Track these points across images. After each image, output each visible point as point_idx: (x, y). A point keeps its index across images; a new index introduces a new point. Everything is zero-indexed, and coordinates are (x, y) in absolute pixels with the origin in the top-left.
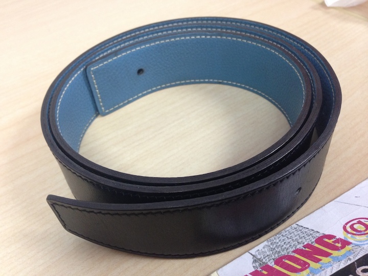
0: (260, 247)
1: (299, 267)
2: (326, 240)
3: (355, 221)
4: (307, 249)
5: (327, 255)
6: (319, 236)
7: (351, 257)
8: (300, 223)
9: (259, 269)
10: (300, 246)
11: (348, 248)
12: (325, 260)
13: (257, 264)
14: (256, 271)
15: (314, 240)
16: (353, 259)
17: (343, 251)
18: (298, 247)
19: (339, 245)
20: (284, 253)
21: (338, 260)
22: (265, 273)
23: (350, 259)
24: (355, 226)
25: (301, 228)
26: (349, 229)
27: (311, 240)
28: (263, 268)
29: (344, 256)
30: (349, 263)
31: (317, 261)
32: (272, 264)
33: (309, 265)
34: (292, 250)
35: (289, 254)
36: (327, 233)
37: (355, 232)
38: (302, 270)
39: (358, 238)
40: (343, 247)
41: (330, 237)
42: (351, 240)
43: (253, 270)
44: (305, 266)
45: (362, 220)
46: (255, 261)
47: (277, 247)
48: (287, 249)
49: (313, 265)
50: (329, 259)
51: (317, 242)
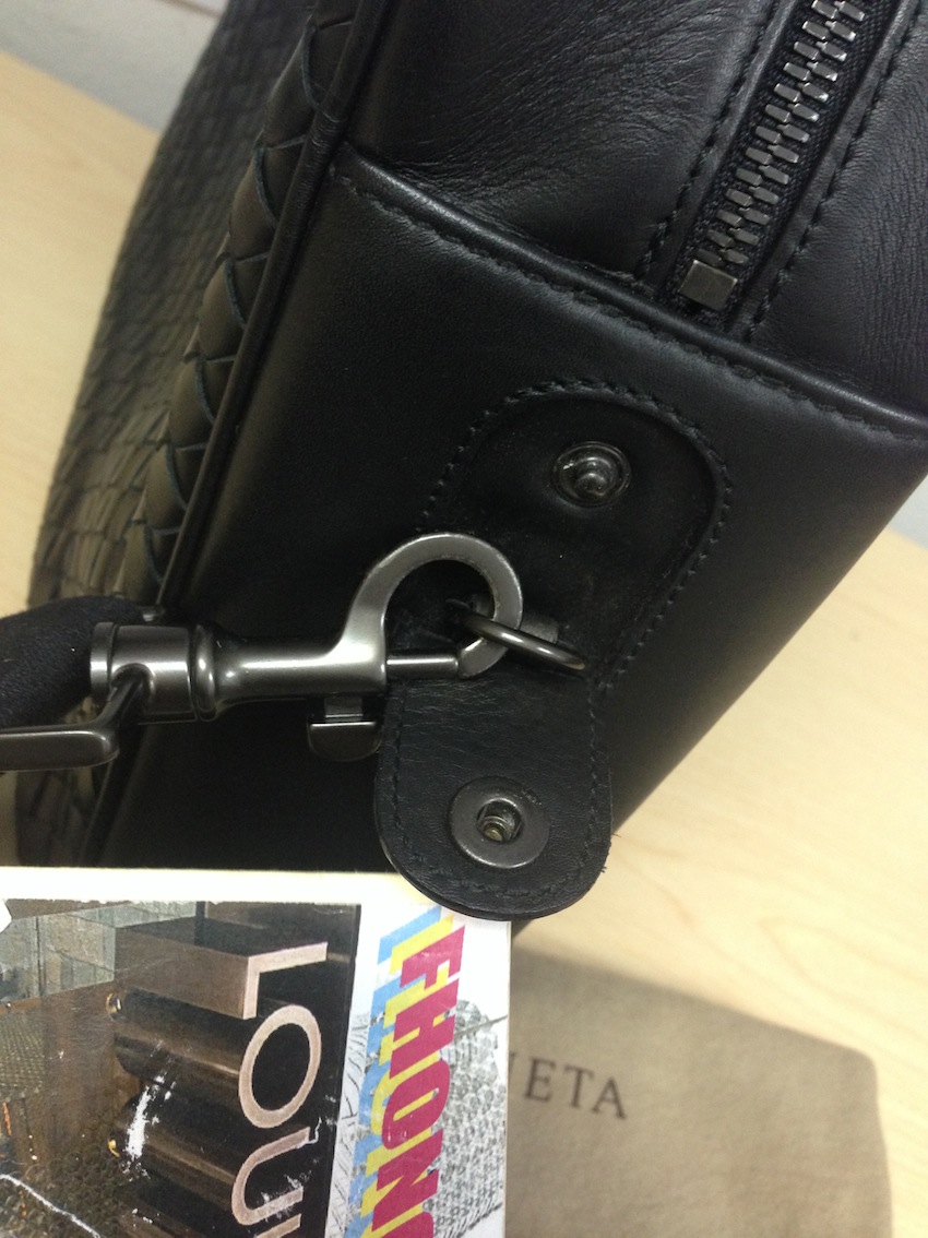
0: (501, 1058)
1: (398, 1115)
4: (424, 1175)
8: (499, 1219)
9: (453, 1012)
13: (467, 1017)
14: (453, 1001)
15: (434, 1213)
18: (443, 1155)
20: (450, 1109)
25: (483, 1208)
27: (440, 1205)
31: (384, 1175)
32: (446, 1053)
33: (390, 1145)
34: (448, 1133)
35: (441, 1118)
43: (461, 996)
46: (477, 1016)
47: (475, 1102)
48: (455, 1124)
49: (382, 1156)
50: (368, 1209)
51: (425, 1218)
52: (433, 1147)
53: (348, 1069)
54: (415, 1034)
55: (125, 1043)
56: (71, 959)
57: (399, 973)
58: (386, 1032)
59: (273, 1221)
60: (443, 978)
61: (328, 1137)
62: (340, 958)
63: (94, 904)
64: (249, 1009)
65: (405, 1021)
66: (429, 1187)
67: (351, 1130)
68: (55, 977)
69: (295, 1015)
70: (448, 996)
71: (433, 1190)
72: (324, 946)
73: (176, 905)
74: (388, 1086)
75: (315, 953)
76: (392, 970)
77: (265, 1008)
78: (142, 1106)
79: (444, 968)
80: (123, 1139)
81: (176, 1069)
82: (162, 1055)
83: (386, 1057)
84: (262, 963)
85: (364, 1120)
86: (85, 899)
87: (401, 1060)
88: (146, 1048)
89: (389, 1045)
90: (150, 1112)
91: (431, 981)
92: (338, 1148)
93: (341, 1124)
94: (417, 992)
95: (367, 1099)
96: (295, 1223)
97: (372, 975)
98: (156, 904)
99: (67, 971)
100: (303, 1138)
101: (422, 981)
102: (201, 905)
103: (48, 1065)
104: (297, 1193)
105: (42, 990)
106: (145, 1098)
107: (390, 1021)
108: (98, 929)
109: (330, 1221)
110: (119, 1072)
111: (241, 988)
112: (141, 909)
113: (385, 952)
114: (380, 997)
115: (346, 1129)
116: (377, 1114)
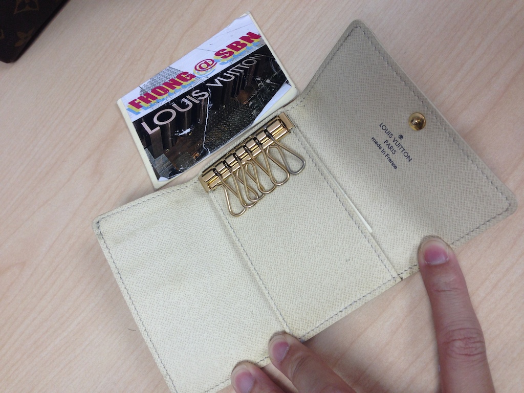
0: (146, 83)
1: (163, 93)
2: (183, 75)
3: (203, 62)
4: (171, 82)
5: (180, 84)
6: (179, 73)
7: (192, 85)
8: (171, 66)
9: (143, 95)
10: (167, 81)
11: (193, 79)
12: (178, 87)
13: (142, 93)
14: (141, 96)
15: (176, 76)
16: (193, 86)
17: (189, 82)
19: (188, 78)
20: (158, 85)
21: (185, 87)
22: (145, 97)
23: (191, 86)
24: (202, 66)
25: (171, 69)
26: (198, 68)
27: (174, 76)
28: (145, 95)
29: (190, 84)
30: (190, 88)
31: (174, 88)
32: (150, 92)
33: (169, 90)
34: (162, 83)
35: (160, 86)
36: (184, 71)
37: (200, 69)
38: (164, 94)
39: (201, 73)
40: (190, 80)
41: (185, 73)
42: (196, 75)
43: (139, 96)
44: (166, 91)
45: (207, 61)
46: (141, 91)
47: (155, 82)
48: (160, 83)
49: (171, 91)
50: (180, 87)
51: (177, 77)
52: (166, 84)
53: (160, 106)
54: (149, 99)
55: (173, 144)
56: (163, 163)
57: (141, 108)
58: (151, 104)
59: (190, 100)
60: (138, 101)
61: (172, 101)
62: (143, 120)
63: (152, 166)
64: (158, 128)
65: (148, 102)
66: (172, 80)
67: (169, 98)
68: (167, 164)
69: (155, 121)
70: (140, 98)
71: (172, 79)
72: (142, 124)
73: (147, 153)
74: (160, 98)
75: (144, 124)
76: (141, 110)
77: (157, 126)
78: (182, 134)
79: (136, 102)
80: (189, 133)
81: (173, 133)
82: (172, 137)
83: (155, 101)
84: (150, 131)
85: (167, 97)
86: (152, 168)
87: (154, 98)
88: (172, 139)
89: (153, 102)
90: (182, 132)
91: (140, 102)
92: (173, 98)
93: (169, 101)
94: (143, 103)
95: (163, 99)
96: (188, 97)
97: (143, 113)
98: (148, 156)
99: (166, 162)
100: (174, 105)
101: (140, 104)
102: (145, 148)
103: (182, 154)
104: (184, 100)
105: (170, 164)
106: (180, 134)
107: (149, 104)
108: (156, 162)
109: (185, 91)
110: (178, 142)
111: (155, 132)
112: (150, 158)
113: (139, 113)
114: (146, 109)
115: (170, 99)
116: (165, 96)
